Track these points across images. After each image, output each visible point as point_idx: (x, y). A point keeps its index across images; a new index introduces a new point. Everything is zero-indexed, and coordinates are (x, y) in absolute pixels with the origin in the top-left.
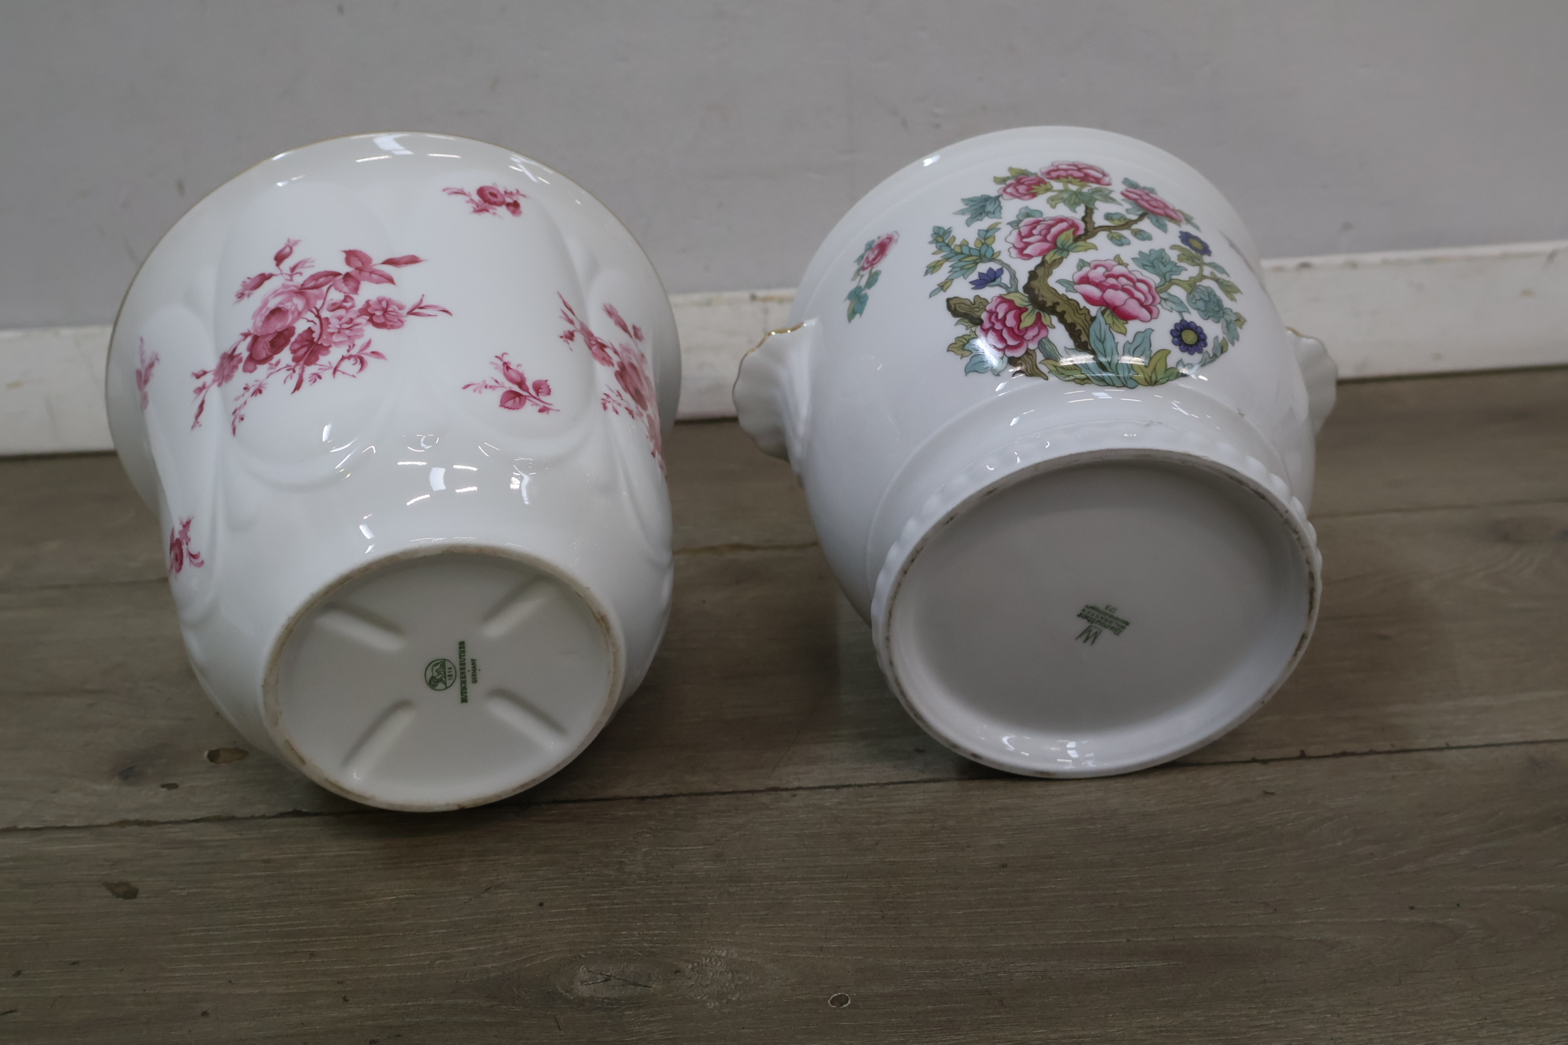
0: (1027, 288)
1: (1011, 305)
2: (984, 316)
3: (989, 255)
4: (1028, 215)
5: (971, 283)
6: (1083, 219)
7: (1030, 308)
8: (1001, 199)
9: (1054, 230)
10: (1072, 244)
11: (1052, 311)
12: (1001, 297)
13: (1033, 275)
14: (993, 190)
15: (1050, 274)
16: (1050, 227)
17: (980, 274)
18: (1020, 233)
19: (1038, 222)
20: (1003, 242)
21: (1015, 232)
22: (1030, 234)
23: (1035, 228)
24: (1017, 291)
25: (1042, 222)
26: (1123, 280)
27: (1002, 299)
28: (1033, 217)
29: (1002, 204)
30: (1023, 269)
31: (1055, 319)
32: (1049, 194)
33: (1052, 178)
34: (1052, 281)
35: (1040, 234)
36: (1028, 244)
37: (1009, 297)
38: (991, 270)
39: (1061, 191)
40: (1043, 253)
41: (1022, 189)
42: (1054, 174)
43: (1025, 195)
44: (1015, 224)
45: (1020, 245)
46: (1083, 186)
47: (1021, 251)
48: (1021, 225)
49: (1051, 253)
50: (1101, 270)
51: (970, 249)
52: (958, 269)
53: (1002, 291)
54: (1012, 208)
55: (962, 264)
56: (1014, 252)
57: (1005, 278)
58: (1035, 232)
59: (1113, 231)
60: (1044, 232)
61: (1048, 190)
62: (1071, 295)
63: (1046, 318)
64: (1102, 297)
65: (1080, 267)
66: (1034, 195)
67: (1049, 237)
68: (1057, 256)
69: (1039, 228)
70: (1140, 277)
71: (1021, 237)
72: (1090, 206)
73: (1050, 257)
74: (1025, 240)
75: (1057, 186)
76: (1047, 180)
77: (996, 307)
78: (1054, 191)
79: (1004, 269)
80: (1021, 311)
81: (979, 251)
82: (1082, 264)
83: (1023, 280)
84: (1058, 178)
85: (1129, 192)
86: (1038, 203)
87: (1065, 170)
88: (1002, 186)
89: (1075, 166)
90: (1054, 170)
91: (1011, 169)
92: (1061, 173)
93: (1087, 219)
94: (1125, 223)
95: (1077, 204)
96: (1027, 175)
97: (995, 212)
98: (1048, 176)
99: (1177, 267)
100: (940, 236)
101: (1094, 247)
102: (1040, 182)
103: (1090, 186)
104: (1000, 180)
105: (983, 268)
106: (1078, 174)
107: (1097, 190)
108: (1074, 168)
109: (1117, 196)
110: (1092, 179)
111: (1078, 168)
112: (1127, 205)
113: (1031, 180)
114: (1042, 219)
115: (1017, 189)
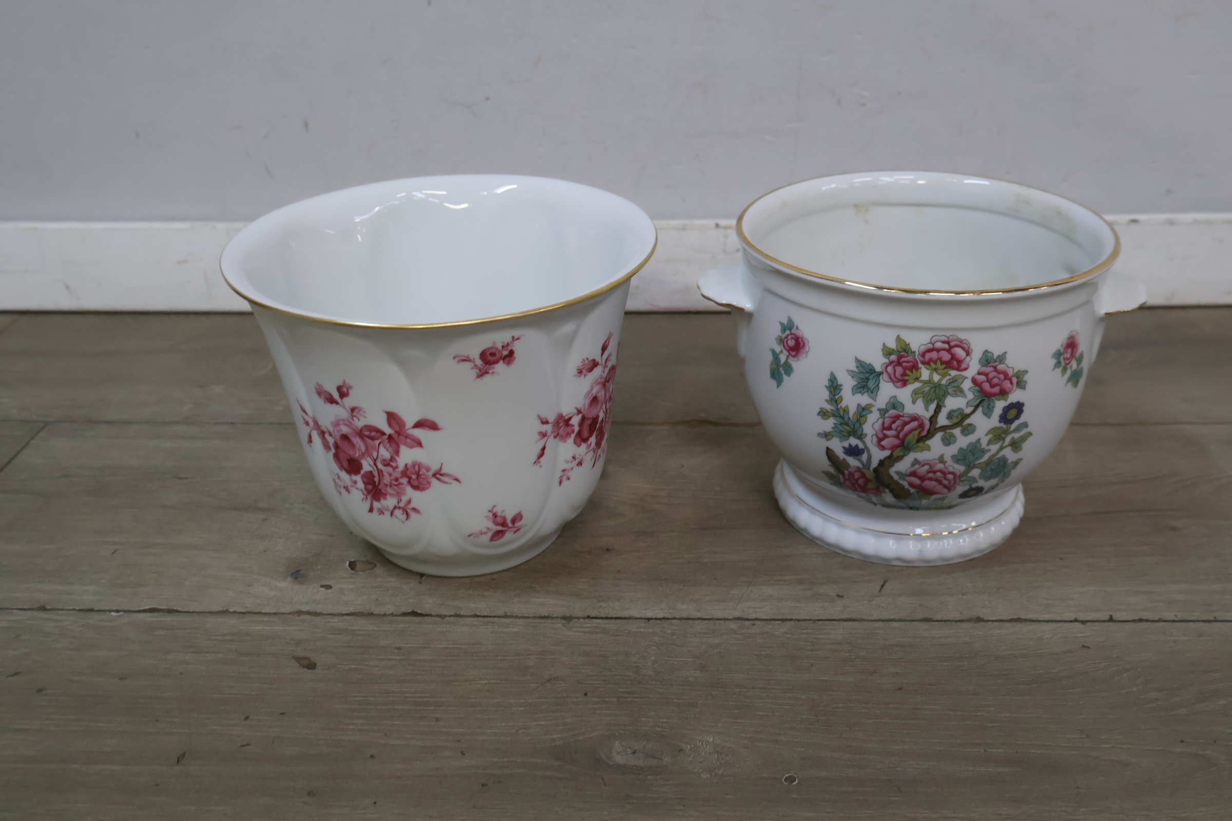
0: (875, 470)
1: (863, 475)
2: (846, 472)
3: (859, 432)
4: (894, 407)
5: (844, 448)
6: (931, 418)
7: (874, 481)
8: (881, 377)
9: (907, 428)
10: (915, 444)
11: (887, 486)
12: (858, 468)
13: (882, 463)
14: (878, 361)
15: (892, 465)
16: (906, 424)
17: (850, 445)
18: (884, 423)
19: (898, 417)
20: (871, 426)
21: (881, 421)
22: (890, 428)
23: (894, 422)
24: (869, 469)
25: (901, 418)
26: (939, 474)
27: (858, 469)
28: (897, 410)
29: (880, 385)
30: (878, 455)
31: (887, 491)
32: (917, 385)
33: (923, 363)
34: (892, 471)
35: (896, 430)
36: (886, 436)
37: (865, 471)
38: (857, 446)
39: (926, 382)
40: (893, 448)
41: (899, 370)
42: (928, 356)
43: (899, 381)
44: (883, 412)
45: (881, 436)
46: (943, 376)
47: (880, 440)
48: (887, 415)
49: (899, 449)
50: (927, 468)
51: (849, 418)
52: (838, 430)
53: (861, 466)
54: (887, 390)
55: (841, 428)
56: (875, 439)
57: (864, 457)
58: (894, 426)
59: (948, 431)
60: (899, 429)
61: (917, 379)
62: (901, 482)
63: (881, 488)
64: (921, 485)
65: (913, 465)
66: (905, 383)
67: (901, 435)
68: (901, 454)
69: (898, 422)
70: (951, 469)
71: (884, 428)
72: (941, 404)
73: (897, 453)
74: (885, 432)
75: (925, 373)
76: (920, 365)
77: (855, 472)
78: (921, 381)
79: (866, 451)
80: (868, 481)
81: (854, 425)
82: (916, 462)
83: (875, 463)
84: (927, 363)
85: (979, 373)
86: (904, 394)
87: (938, 350)
88: (887, 361)
89: (948, 343)
90: (929, 351)
91: (898, 339)
92: (934, 355)
93: (933, 419)
94: (960, 420)
95: (932, 401)
96: (907, 353)
97: (873, 392)
98: (922, 359)
99: (983, 452)
100: (834, 387)
101: (928, 448)
102: (914, 367)
103: (950, 375)
104: (887, 352)
105: (853, 441)
106: (946, 356)
107: (954, 380)
108: (946, 346)
109: (967, 385)
110: (955, 363)
111: (950, 346)
112: (970, 396)
113: (908, 362)
114: (902, 414)
115: (895, 371)
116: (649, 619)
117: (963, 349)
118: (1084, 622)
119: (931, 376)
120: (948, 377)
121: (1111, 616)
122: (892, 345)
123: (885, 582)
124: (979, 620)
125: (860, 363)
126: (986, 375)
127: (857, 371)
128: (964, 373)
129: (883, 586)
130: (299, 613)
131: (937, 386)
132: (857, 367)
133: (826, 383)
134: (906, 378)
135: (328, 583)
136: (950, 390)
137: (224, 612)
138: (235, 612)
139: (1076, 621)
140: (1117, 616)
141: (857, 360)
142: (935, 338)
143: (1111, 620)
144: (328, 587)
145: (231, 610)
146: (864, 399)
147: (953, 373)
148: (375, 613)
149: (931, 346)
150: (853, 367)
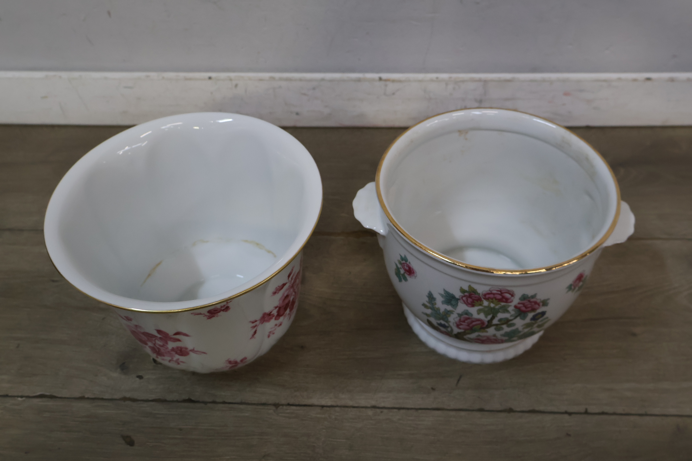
0: (455, 335)
3: (446, 320)
4: (466, 314)
5: (437, 323)
8: (459, 301)
9: (474, 323)
10: (479, 329)
13: (459, 333)
14: (458, 294)
15: (465, 335)
16: (473, 322)
17: (441, 323)
18: (460, 319)
19: (469, 318)
20: (453, 319)
22: (464, 322)
24: (452, 334)
26: (493, 340)
28: (468, 315)
29: (458, 304)
30: (457, 330)
32: (480, 307)
33: (485, 299)
34: (465, 337)
35: (467, 323)
36: (461, 325)
37: (449, 333)
38: (445, 324)
39: (485, 307)
40: (465, 329)
41: (470, 300)
42: (487, 296)
43: (470, 304)
44: (460, 315)
46: (497, 305)
47: (458, 325)
48: (462, 317)
49: (469, 330)
50: (485, 338)
51: (440, 313)
52: (434, 315)
53: (447, 331)
54: (462, 307)
56: (455, 325)
57: (449, 329)
58: (466, 321)
59: (498, 326)
60: (469, 323)
61: (481, 305)
62: (471, 341)
64: (482, 342)
65: (477, 336)
66: (473, 306)
67: (471, 325)
68: (471, 332)
69: (469, 321)
70: (500, 339)
71: (460, 320)
72: (495, 316)
74: (461, 323)
75: (486, 303)
76: (483, 299)
77: (444, 332)
78: (483, 306)
81: (443, 316)
83: (455, 333)
84: (487, 299)
85: (519, 303)
86: (473, 311)
87: (494, 294)
88: (462, 295)
89: (500, 291)
90: (488, 294)
91: (470, 287)
92: (492, 296)
93: (490, 322)
94: (507, 322)
95: (489, 314)
96: (475, 293)
97: (455, 306)
98: (484, 297)
99: (520, 332)
100: (431, 297)
101: (487, 332)
102: (479, 300)
103: (501, 304)
104: (462, 291)
105: (443, 322)
106: (499, 297)
107: (503, 307)
108: (499, 293)
109: (511, 309)
110: (504, 300)
111: (501, 292)
112: (513, 313)
113: (475, 297)
114: (471, 317)
115: (467, 300)
116: (323, 406)
117: (510, 294)
118: (570, 414)
119: (489, 304)
120: (500, 305)
121: (586, 410)
122: (466, 288)
123: (461, 377)
124: (510, 411)
125: (446, 292)
126: (523, 304)
127: (445, 295)
128: (510, 304)
129: (459, 380)
130: (125, 399)
131: (494, 308)
132: (445, 293)
133: (427, 294)
134: (474, 304)
135: (140, 374)
136: (500, 311)
137: (82, 398)
138: (88, 398)
139: (566, 413)
140: (590, 410)
141: (444, 290)
142: (492, 289)
143: (586, 413)
144: (140, 377)
145: (86, 396)
146: (449, 308)
147: (503, 304)
148: (168, 399)
149: (490, 292)
150: (442, 292)
